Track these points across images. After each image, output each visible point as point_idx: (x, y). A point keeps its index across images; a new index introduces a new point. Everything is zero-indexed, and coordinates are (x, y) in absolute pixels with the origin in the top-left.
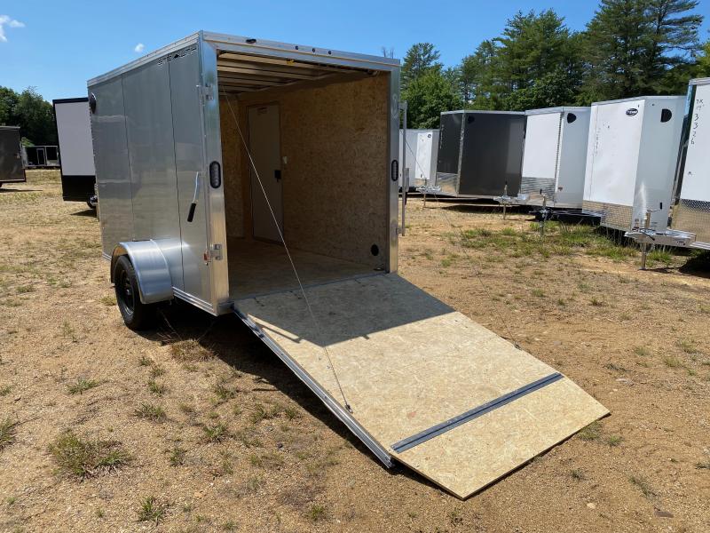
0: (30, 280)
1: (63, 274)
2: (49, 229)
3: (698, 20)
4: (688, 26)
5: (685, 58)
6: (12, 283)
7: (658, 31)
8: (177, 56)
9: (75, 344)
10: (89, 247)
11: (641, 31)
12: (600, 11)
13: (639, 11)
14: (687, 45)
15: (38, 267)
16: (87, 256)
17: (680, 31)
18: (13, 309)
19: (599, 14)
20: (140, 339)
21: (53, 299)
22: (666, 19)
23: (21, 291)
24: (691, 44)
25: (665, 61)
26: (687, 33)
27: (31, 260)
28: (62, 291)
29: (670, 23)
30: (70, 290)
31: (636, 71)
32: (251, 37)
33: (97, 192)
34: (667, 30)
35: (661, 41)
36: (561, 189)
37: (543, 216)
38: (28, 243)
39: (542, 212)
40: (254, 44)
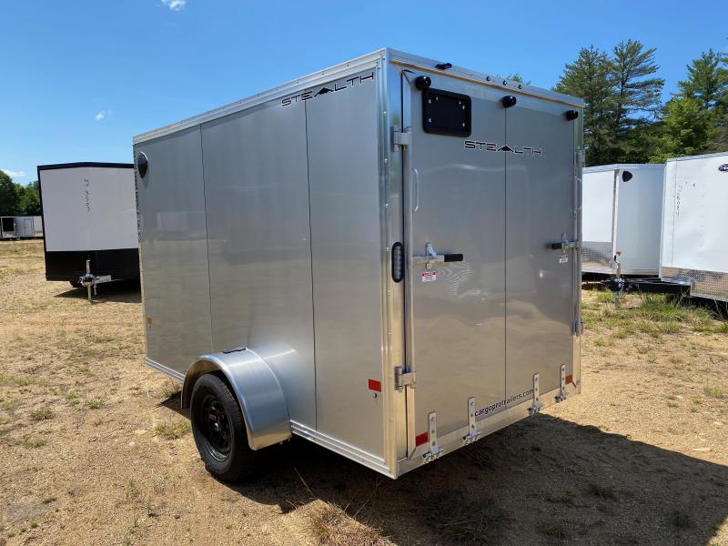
0: (41, 398)
1: (82, 385)
2: (36, 317)
3: (660, 83)
4: (652, 89)
5: (649, 119)
6: (18, 404)
7: (622, 94)
8: (324, 91)
9: (153, 519)
10: (99, 341)
11: (606, 94)
12: (564, 75)
13: (602, 75)
14: (650, 107)
15: (44, 376)
16: (101, 356)
17: (643, 94)
18: (35, 451)
19: (563, 79)
20: (246, 503)
21: (87, 430)
22: (629, 83)
23: (37, 418)
24: (654, 106)
25: (629, 122)
26: (651, 96)
27: (30, 364)
28: (93, 416)
29: (633, 86)
30: (102, 413)
31: (604, 131)
32: (444, 62)
33: (88, 271)
34: (631, 93)
35: (626, 104)
36: (619, 253)
37: (620, 285)
38: (19, 339)
39: (616, 280)
40: (447, 71)
